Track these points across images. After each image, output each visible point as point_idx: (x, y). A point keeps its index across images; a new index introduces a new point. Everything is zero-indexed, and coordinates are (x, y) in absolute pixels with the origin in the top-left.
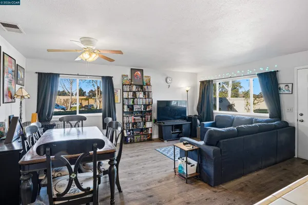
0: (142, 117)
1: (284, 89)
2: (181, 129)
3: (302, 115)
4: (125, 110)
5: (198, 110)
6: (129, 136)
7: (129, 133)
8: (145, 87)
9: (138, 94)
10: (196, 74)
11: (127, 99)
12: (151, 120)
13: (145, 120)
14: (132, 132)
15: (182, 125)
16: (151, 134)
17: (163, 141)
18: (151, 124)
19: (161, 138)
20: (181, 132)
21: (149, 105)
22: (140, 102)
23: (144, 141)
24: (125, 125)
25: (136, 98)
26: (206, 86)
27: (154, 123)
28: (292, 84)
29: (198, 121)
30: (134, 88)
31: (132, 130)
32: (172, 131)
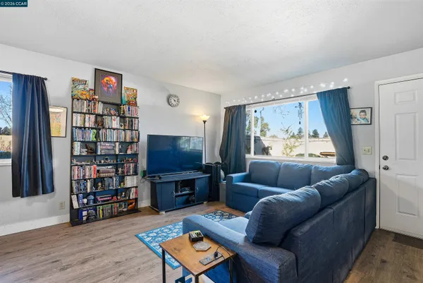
0: (116, 166)
1: (358, 117)
2: (192, 188)
3: (386, 158)
4: (76, 153)
5: (221, 154)
6: (85, 206)
7: (85, 201)
8: (126, 108)
9: (107, 120)
10: (218, 96)
11: (80, 128)
12: (136, 173)
13: (123, 172)
14: (92, 197)
15: (194, 179)
16: (136, 200)
17: (158, 213)
18: (135, 181)
19: (156, 207)
20: (193, 194)
21: (132, 143)
22: (113, 136)
23: (120, 214)
24: (75, 186)
25: (104, 128)
26: (235, 116)
27: (143, 177)
28: (371, 108)
29: (222, 173)
30: (100, 109)
31: (94, 194)
32: (176, 191)
